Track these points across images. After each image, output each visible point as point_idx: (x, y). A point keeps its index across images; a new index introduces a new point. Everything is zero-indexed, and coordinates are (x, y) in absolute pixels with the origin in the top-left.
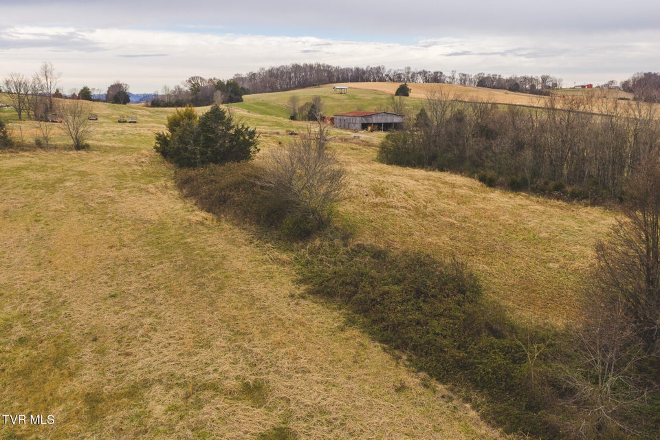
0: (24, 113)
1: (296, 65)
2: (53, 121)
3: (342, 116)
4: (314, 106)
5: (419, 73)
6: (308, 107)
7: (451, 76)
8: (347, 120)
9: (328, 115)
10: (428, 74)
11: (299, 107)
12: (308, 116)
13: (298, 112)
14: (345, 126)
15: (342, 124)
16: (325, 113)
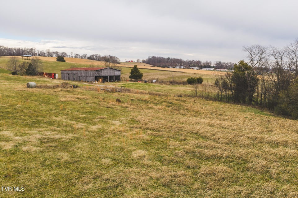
3: (72, 71)
4: (30, 65)
5: (54, 53)
6: (26, 66)
7: (70, 55)
8: (77, 74)
9: (46, 71)
10: (59, 53)
11: (19, 65)
12: (26, 72)
13: (19, 69)
14: (75, 79)
15: (72, 77)
16: (43, 70)
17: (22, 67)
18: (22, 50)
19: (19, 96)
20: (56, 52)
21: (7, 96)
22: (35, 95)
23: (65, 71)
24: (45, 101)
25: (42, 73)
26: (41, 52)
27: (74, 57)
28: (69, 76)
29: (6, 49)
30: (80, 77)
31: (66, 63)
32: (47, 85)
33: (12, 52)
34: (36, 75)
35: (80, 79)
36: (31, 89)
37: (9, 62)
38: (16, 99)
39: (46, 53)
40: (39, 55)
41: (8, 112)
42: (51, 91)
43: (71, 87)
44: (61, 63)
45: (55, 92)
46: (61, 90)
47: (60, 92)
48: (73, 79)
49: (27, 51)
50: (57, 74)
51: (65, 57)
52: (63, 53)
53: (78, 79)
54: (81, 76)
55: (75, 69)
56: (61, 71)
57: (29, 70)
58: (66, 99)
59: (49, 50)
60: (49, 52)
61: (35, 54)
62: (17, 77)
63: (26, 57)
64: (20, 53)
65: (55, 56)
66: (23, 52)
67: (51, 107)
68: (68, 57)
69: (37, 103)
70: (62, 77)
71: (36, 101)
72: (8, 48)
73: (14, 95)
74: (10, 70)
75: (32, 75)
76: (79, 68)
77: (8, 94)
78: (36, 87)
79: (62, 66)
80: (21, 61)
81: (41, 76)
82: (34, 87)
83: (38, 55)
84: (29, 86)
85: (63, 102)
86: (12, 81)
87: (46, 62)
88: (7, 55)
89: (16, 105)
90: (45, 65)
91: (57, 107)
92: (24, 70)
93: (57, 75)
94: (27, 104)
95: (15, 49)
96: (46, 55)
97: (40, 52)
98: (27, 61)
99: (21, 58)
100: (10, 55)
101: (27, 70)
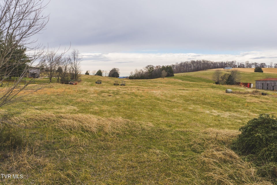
0: (53, 78)
1: (193, 61)
2: (70, 84)
3: (266, 81)
4: (230, 76)
5: (253, 64)
6: (227, 77)
7: (270, 65)
8: (271, 84)
9: (242, 81)
10: (257, 64)
11: (222, 76)
12: (226, 82)
13: (221, 79)
14: (269, 88)
15: (265, 87)
16: (240, 80)
17: (223, 78)
18: (224, 63)
19: (220, 97)
20: (255, 63)
21: (213, 97)
22: (231, 98)
23: (259, 81)
24: (236, 101)
25: (239, 83)
26: (241, 64)
27: (273, 68)
28: (263, 86)
29: (212, 63)
30: (273, 86)
31: (263, 74)
32: (240, 92)
33: (216, 66)
34: (234, 85)
35: (273, 89)
36: (228, 94)
37: (214, 74)
38: (219, 99)
39: (245, 64)
40: (239, 67)
41: (214, 104)
42: (243, 96)
43: (260, 94)
44: (258, 74)
45: (245, 96)
46: (250, 96)
47: (249, 97)
48: (266, 88)
49: (229, 64)
50: (252, 83)
51: (264, 67)
52: (262, 64)
53: (272, 88)
54: (275, 86)
55: (270, 79)
56: (256, 81)
57: (229, 81)
58: (252, 101)
59: (248, 62)
60: (248, 64)
61: (235, 66)
62: (219, 86)
63: (227, 69)
64: (223, 65)
65: (253, 67)
66: (225, 65)
67: (239, 104)
68: (267, 67)
69: (231, 102)
70: (256, 86)
71: (231, 101)
72: (214, 62)
73: (217, 96)
74: (214, 80)
75: (231, 85)
76: (273, 79)
77: (214, 96)
78: (232, 92)
79: (259, 76)
80: (222, 73)
81: (238, 86)
82: (231, 93)
83: (237, 67)
84: (227, 92)
85: (248, 103)
86: (216, 89)
87: (244, 73)
88: (213, 68)
89: (218, 102)
90: (242, 76)
91: (243, 105)
92: (225, 80)
93: (252, 85)
94: (225, 102)
95: (219, 63)
96: (245, 66)
97: (239, 64)
98: (228, 73)
99: (223, 70)
100: (215, 68)
101: (227, 80)
